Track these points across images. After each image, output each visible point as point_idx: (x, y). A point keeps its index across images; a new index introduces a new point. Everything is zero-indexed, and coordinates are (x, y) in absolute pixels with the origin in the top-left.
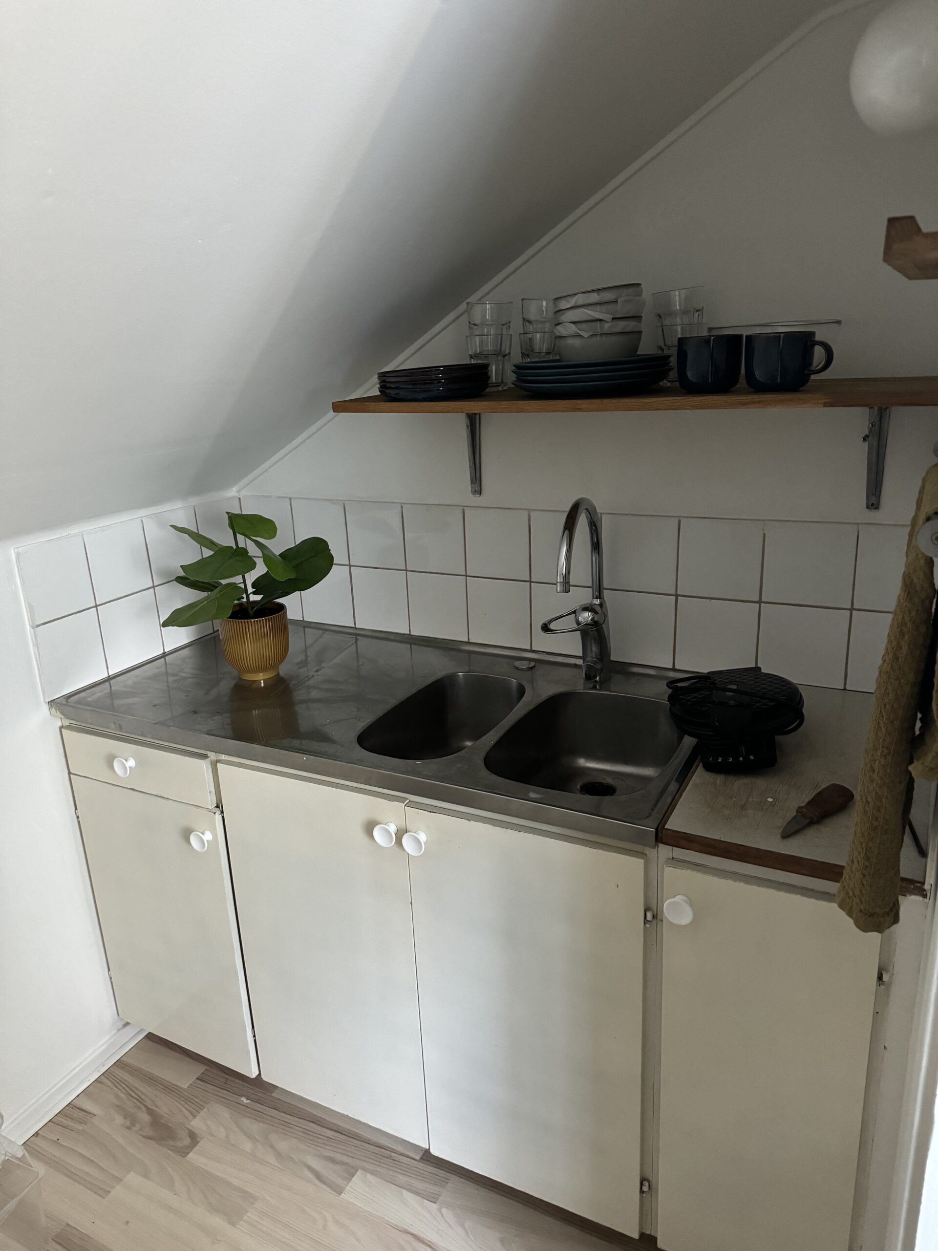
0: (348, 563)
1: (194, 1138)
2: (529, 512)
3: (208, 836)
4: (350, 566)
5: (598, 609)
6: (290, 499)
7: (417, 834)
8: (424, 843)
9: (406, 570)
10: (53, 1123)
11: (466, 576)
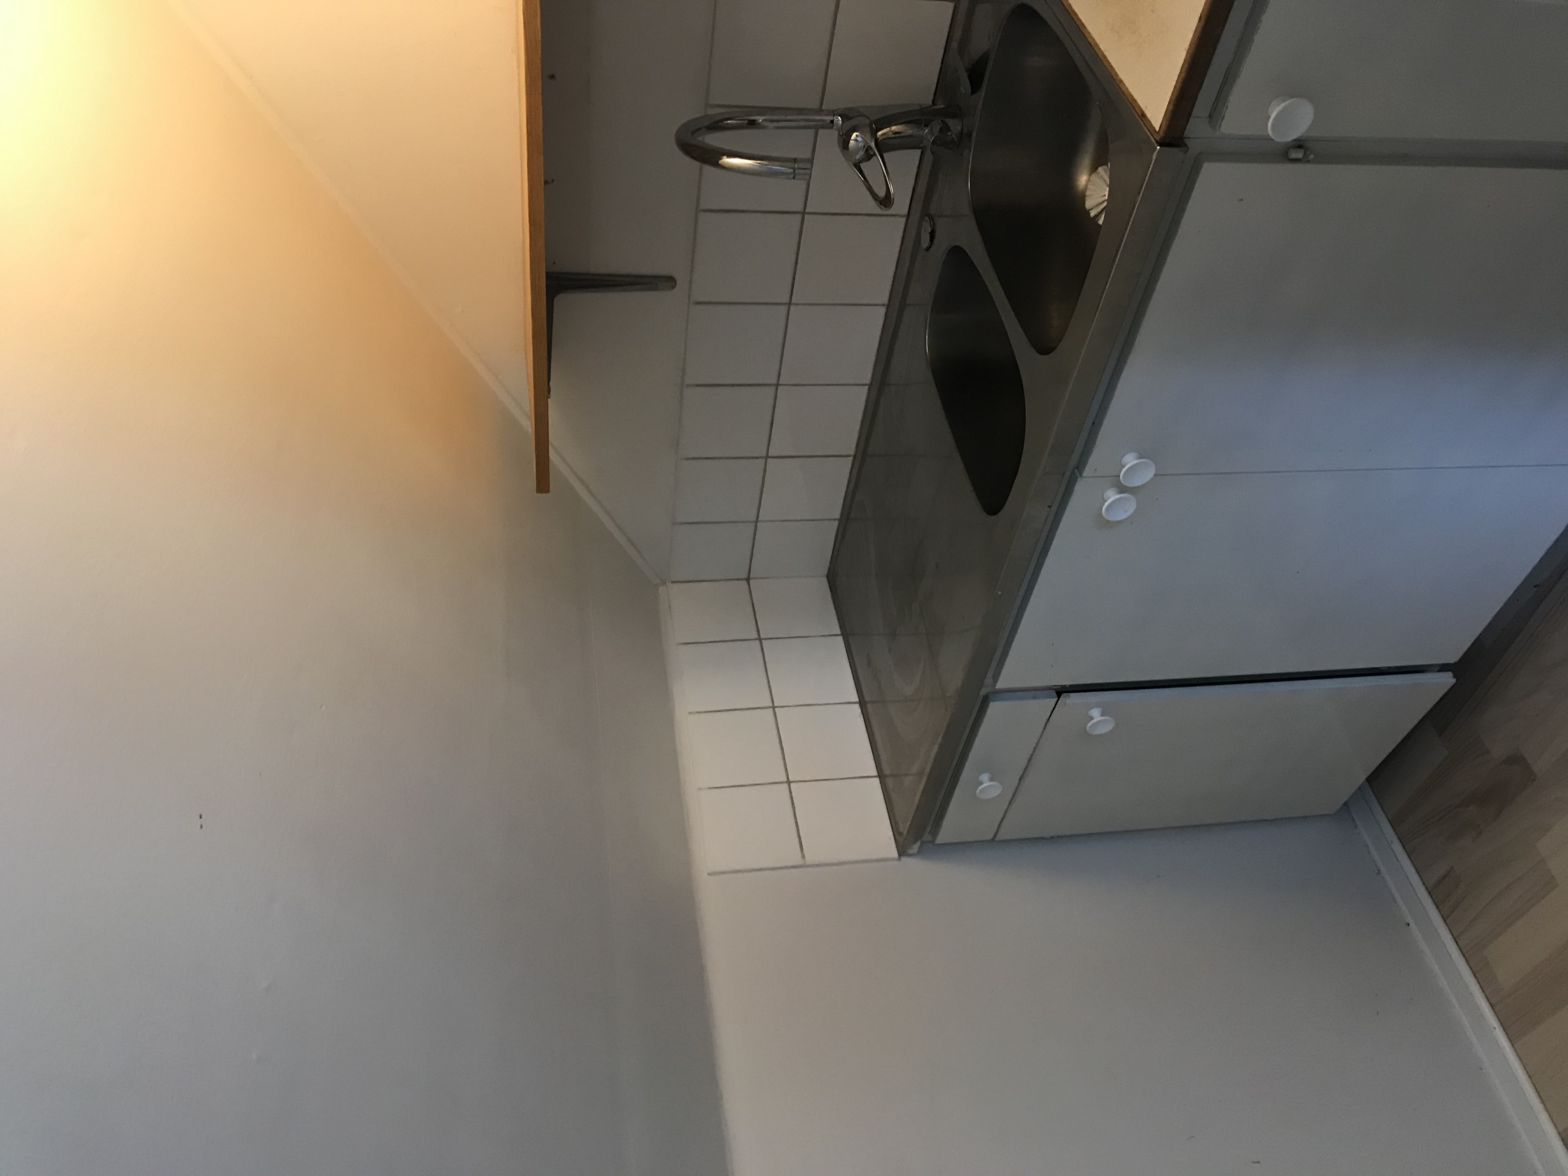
0: (763, 461)
1: (1516, 760)
2: (700, 211)
3: (1096, 713)
4: (767, 457)
5: (849, 124)
6: (674, 524)
7: (1127, 464)
8: (1142, 458)
9: (777, 385)
10: (1448, 917)
11: (790, 304)
